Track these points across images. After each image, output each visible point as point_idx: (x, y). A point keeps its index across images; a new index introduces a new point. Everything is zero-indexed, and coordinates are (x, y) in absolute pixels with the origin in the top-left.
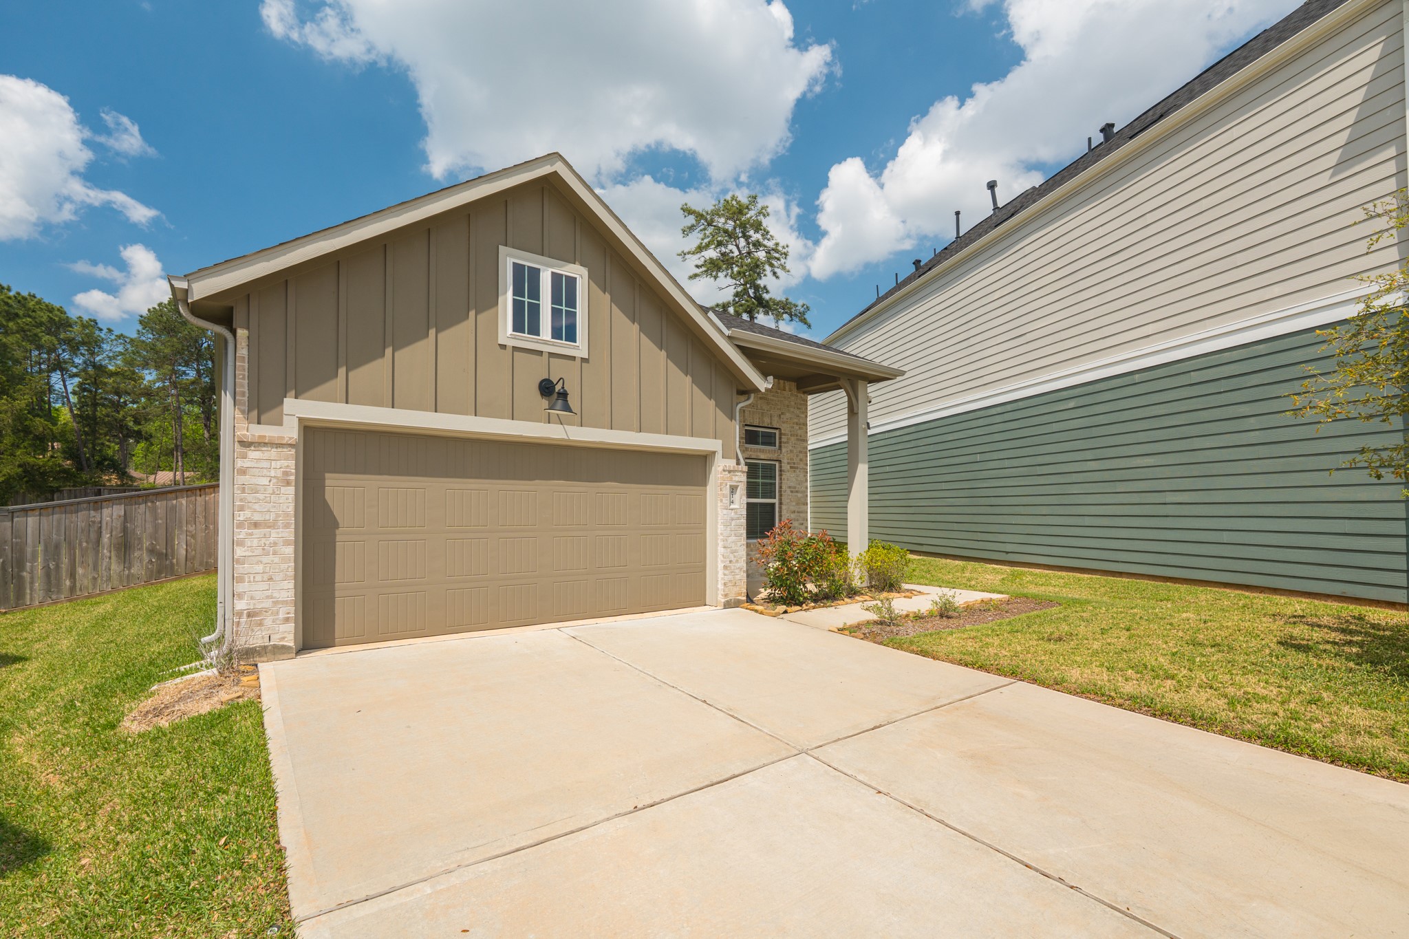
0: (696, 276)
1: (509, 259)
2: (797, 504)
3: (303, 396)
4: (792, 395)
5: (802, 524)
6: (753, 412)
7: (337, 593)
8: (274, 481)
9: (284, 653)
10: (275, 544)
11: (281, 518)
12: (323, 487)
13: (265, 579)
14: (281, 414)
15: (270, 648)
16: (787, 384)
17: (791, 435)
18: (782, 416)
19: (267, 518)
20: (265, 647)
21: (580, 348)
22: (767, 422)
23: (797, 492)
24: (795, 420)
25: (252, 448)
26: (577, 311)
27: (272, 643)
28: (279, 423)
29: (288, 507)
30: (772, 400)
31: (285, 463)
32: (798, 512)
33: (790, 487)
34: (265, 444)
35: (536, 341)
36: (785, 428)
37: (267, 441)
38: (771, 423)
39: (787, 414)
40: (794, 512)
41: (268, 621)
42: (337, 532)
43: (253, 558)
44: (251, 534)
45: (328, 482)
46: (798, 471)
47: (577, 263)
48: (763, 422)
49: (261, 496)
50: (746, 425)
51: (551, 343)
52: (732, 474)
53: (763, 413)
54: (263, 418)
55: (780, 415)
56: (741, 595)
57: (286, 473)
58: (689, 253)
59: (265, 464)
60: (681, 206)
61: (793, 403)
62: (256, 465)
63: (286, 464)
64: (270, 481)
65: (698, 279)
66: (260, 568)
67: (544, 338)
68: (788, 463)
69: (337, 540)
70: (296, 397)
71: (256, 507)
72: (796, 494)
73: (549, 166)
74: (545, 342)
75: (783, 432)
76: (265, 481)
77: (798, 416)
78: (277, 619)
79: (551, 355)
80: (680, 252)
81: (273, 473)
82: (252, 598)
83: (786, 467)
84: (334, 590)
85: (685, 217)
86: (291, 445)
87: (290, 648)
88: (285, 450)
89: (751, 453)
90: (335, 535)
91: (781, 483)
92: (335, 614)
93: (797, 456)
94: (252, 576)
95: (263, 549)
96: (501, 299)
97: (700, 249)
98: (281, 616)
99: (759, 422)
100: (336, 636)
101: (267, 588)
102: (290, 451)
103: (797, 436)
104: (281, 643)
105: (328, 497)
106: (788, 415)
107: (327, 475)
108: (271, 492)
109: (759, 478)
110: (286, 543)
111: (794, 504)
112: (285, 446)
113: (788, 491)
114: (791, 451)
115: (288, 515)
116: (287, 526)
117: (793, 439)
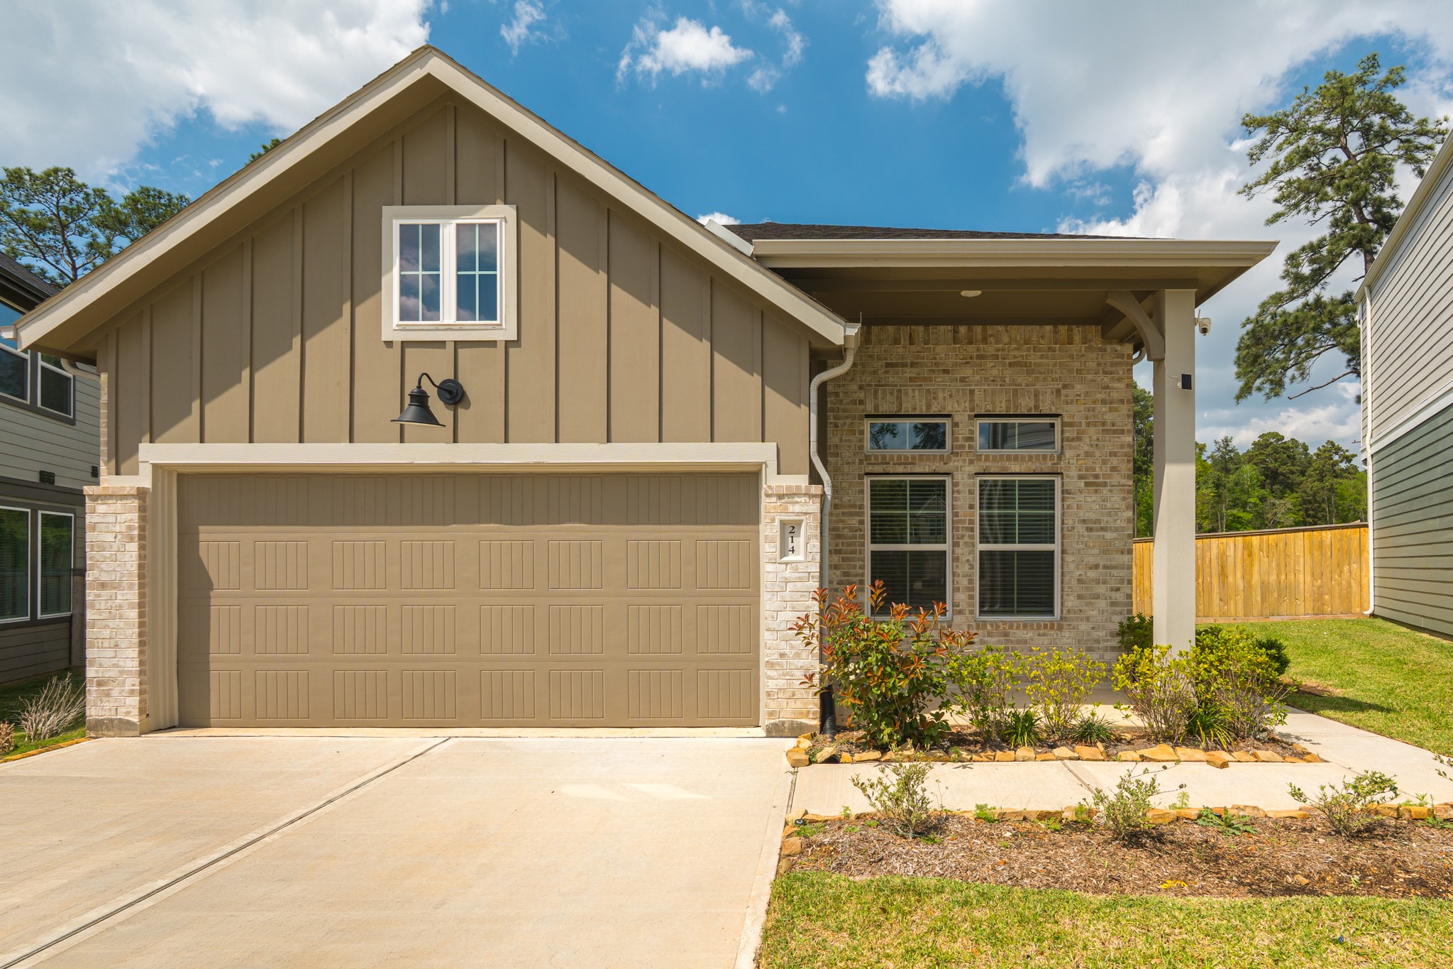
0: (1278, 216)
1: (395, 220)
2: (1105, 552)
3: (160, 439)
4: (1090, 349)
5: (1118, 589)
6: (994, 392)
7: (212, 666)
8: (119, 536)
9: (129, 730)
10: (121, 607)
11: (125, 579)
12: (196, 542)
13: (112, 645)
14: (137, 462)
15: (116, 722)
16: (1077, 332)
17: (1088, 425)
18: (1063, 392)
19: (113, 578)
20: (112, 720)
21: (504, 326)
22: (1026, 404)
23: (1103, 529)
24: (1099, 396)
25: (100, 502)
26: (498, 273)
27: (118, 717)
28: (135, 472)
29: (132, 566)
30: (1040, 365)
31: (128, 516)
32: (1106, 567)
33: (1084, 521)
34: (111, 496)
35: (434, 328)
36: (1072, 412)
37: (110, 493)
38: (1036, 407)
39: (1078, 386)
40: (1097, 567)
41: (115, 692)
42: (212, 594)
43: (100, 622)
44: (99, 596)
45: (202, 537)
46: (1105, 491)
47: (498, 201)
48: (1016, 407)
49: (107, 554)
50: (977, 416)
51: (458, 328)
52: (786, 499)
53: (1015, 392)
54: (123, 467)
55: (1058, 391)
56: (807, 716)
57: (130, 528)
58: (1258, 184)
59: (111, 519)
60: (1241, 121)
61: (1092, 365)
62: (102, 520)
63: (130, 518)
64: (115, 537)
65: (1281, 220)
66: (106, 633)
67: (446, 322)
68: (1080, 477)
69: (212, 603)
70: (151, 441)
71: (104, 566)
72: (1101, 533)
73: (419, 69)
74: (449, 328)
75: (1066, 420)
76: (110, 537)
77: (1107, 387)
78: (123, 690)
79: (458, 344)
80: (1241, 188)
81: (118, 529)
82: (101, 666)
83: (1074, 483)
84: (209, 663)
85: (1250, 133)
86: (133, 496)
87: (134, 724)
88: (129, 501)
89: (987, 464)
90: (209, 598)
91: (1063, 514)
92: (209, 689)
93: (1104, 462)
94: (100, 641)
95: (110, 612)
96: (384, 279)
97: (1276, 171)
98: (127, 688)
99: (1008, 408)
100: (212, 716)
101: (114, 655)
102: (133, 502)
103: (1103, 424)
104: (126, 718)
105: (202, 554)
106: (1079, 388)
107: (201, 528)
108: (116, 549)
109: (1014, 508)
110: (131, 606)
111: (1096, 551)
112: (129, 497)
113: (1081, 528)
114: (1087, 454)
115: (131, 574)
116: (131, 587)
117: (1092, 430)
